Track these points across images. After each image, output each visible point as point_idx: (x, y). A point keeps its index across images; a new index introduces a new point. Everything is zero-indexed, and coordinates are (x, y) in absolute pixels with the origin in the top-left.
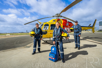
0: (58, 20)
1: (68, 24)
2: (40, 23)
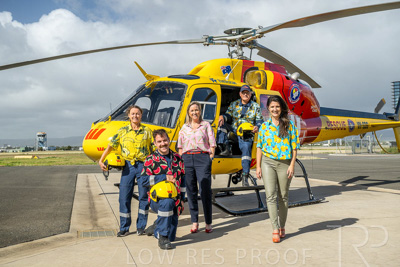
0: (248, 67)
1: (295, 94)
2: (149, 77)
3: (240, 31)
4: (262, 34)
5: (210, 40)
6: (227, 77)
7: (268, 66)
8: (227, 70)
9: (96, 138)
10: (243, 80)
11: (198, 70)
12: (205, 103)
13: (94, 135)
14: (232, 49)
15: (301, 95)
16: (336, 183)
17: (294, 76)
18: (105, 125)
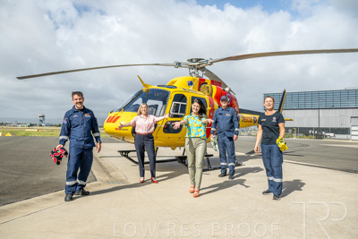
0: (202, 82)
2: (145, 85)
3: (198, 60)
4: (212, 63)
5: (179, 65)
6: (191, 88)
7: (213, 82)
8: (191, 84)
9: (114, 122)
10: (199, 90)
11: (174, 82)
12: (180, 103)
13: (113, 120)
14: (192, 71)
15: (231, 101)
16: (243, 154)
17: (227, 89)
18: (120, 114)
